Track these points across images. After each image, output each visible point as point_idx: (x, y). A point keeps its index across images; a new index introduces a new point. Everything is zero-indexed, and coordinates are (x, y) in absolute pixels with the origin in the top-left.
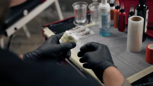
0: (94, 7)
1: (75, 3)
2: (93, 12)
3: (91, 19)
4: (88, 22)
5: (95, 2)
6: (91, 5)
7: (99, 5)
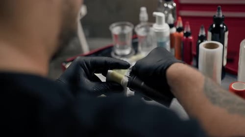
0: (143, 29)
1: (114, 25)
2: (142, 37)
3: (140, 48)
4: (134, 52)
5: (144, 22)
6: (139, 26)
7: (152, 26)
